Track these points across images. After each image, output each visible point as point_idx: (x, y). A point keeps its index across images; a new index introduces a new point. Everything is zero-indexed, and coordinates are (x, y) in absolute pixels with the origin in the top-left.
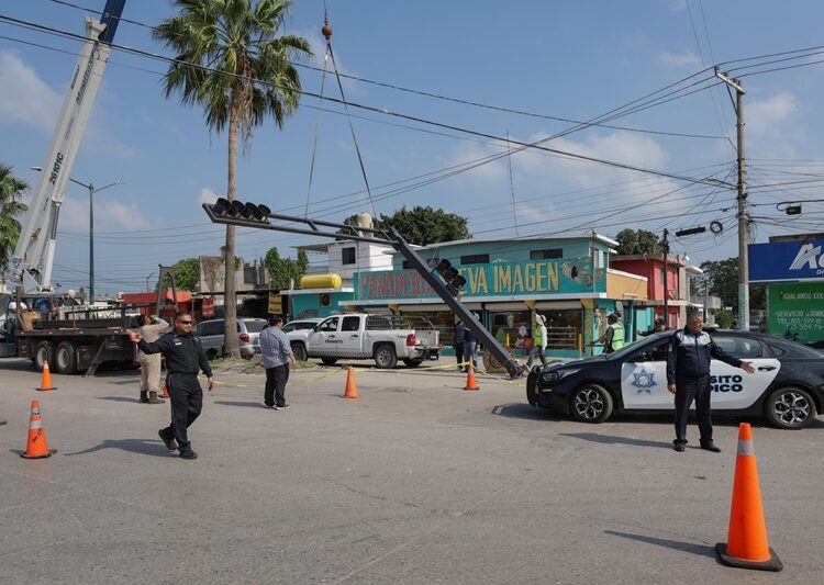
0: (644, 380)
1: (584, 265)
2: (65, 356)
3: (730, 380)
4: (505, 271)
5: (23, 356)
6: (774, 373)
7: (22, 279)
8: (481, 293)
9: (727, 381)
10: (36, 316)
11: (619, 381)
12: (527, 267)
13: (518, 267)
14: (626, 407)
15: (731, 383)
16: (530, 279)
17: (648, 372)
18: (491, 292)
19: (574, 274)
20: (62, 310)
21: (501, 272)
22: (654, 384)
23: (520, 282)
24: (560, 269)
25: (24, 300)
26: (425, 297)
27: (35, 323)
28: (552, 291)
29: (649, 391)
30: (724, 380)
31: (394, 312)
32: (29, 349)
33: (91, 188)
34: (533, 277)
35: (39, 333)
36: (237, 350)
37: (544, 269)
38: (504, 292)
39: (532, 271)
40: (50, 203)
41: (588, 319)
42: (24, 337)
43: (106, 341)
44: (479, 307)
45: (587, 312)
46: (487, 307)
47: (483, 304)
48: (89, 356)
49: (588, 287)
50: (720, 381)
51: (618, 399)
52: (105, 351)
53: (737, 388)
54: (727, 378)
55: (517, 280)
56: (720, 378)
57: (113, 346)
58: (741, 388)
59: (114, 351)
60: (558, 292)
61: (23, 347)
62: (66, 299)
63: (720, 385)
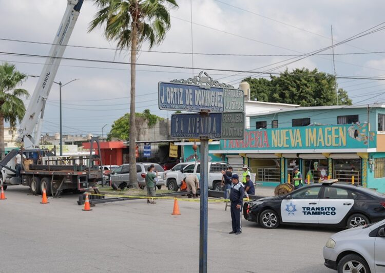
0: (291, 208)
1: (362, 129)
2: (45, 186)
3: (330, 209)
4: (312, 132)
5: (24, 185)
6: (350, 207)
7: (23, 141)
8: (297, 147)
9: (329, 210)
10: (31, 162)
11: (280, 209)
12: (326, 129)
13: (320, 129)
14: (283, 221)
15: (331, 211)
16: (328, 138)
17: (293, 204)
18: (304, 147)
19: (356, 135)
20: (44, 159)
21: (310, 134)
22: (295, 210)
23: (322, 140)
24: (347, 132)
25: (25, 153)
26: (261, 149)
27: (30, 166)
28: (342, 147)
29: (293, 214)
30: (327, 209)
31: (244, 158)
32: (28, 181)
33: (60, 84)
34: (330, 136)
35: (32, 172)
36: (137, 184)
37: (337, 132)
38: (312, 147)
39: (330, 133)
40: (41, 99)
41: (365, 165)
42: (24, 174)
43: (65, 178)
44: (295, 156)
45: (364, 161)
46: (300, 156)
47: (298, 154)
48: (57, 186)
49: (365, 145)
50: (326, 210)
51: (279, 218)
52: (64, 184)
53: (333, 213)
54: (329, 208)
55: (320, 139)
56: (326, 208)
57: (68, 181)
58: (335, 213)
59: (69, 184)
60: (345, 147)
61: (25, 180)
62: (46, 152)
63: (325, 211)
